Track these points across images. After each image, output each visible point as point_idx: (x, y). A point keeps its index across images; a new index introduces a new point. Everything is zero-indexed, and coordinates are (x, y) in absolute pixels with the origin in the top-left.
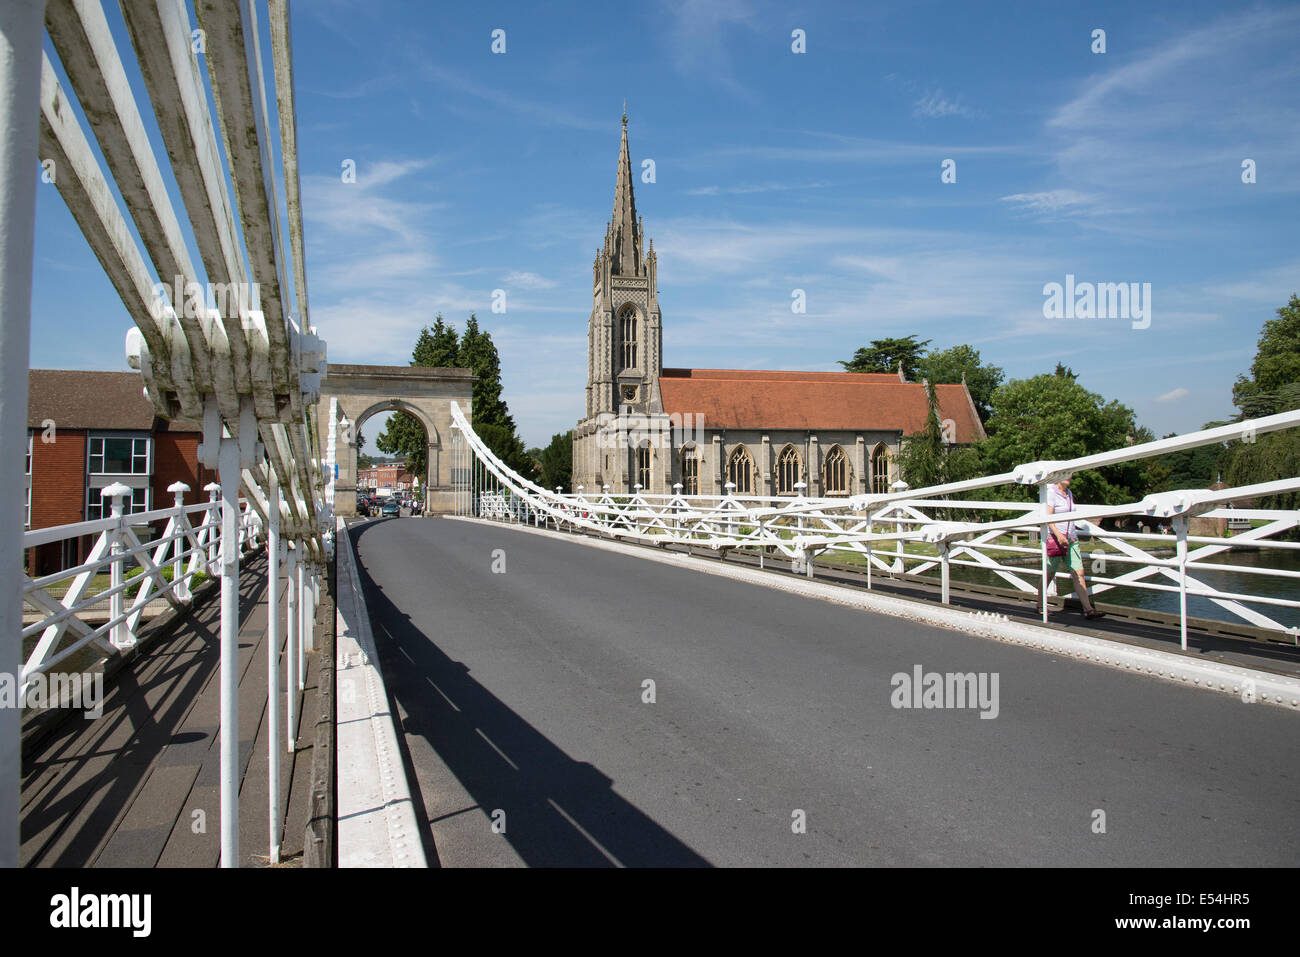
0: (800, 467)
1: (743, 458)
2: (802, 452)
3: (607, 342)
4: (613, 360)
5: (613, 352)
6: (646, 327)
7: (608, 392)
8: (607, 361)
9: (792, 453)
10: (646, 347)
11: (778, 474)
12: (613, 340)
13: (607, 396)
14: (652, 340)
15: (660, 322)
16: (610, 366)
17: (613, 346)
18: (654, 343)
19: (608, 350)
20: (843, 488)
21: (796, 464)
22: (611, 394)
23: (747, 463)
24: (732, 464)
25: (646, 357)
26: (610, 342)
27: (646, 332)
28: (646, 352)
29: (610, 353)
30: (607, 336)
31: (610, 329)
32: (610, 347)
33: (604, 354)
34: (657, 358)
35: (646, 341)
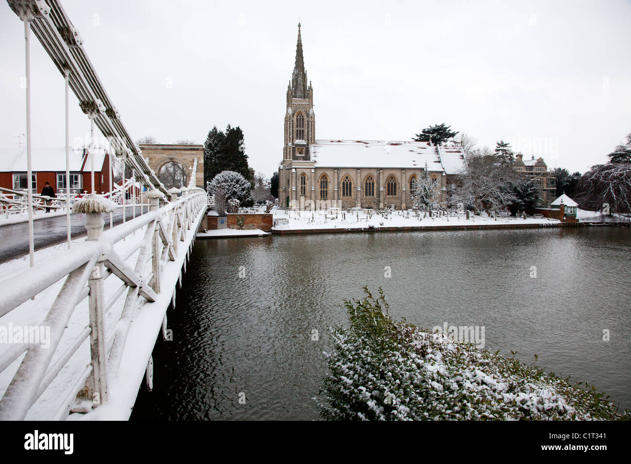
0: (375, 185)
1: (349, 180)
2: (376, 178)
3: (290, 128)
4: (293, 137)
5: (293, 133)
6: (308, 121)
7: (290, 151)
8: (290, 137)
9: (371, 178)
10: (308, 131)
11: (364, 188)
12: (293, 128)
13: (290, 153)
14: (310, 127)
15: (314, 119)
16: (291, 139)
17: (293, 130)
18: (311, 129)
19: (290, 132)
20: (395, 194)
21: (373, 184)
22: (291, 152)
23: (350, 183)
24: (344, 183)
25: (308, 135)
26: (291, 128)
27: (308, 124)
28: (308, 133)
29: (291, 133)
30: (290, 126)
31: (291, 123)
32: (291, 131)
33: (289, 134)
34: (313, 136)
35: (308, 128)
